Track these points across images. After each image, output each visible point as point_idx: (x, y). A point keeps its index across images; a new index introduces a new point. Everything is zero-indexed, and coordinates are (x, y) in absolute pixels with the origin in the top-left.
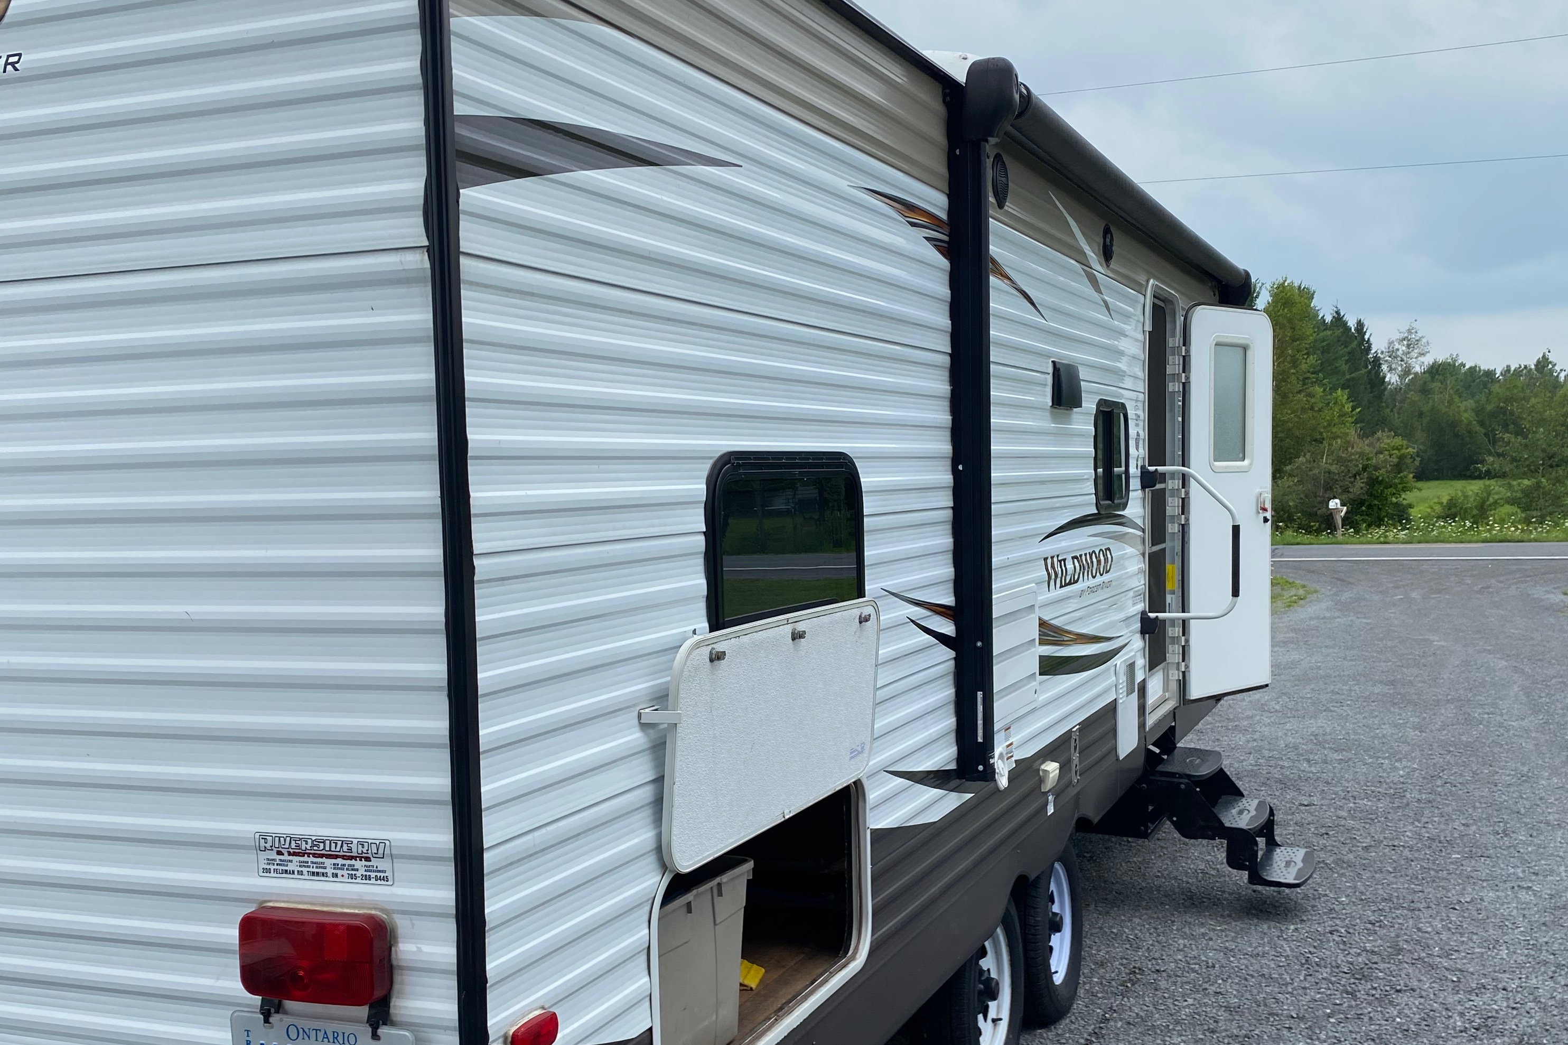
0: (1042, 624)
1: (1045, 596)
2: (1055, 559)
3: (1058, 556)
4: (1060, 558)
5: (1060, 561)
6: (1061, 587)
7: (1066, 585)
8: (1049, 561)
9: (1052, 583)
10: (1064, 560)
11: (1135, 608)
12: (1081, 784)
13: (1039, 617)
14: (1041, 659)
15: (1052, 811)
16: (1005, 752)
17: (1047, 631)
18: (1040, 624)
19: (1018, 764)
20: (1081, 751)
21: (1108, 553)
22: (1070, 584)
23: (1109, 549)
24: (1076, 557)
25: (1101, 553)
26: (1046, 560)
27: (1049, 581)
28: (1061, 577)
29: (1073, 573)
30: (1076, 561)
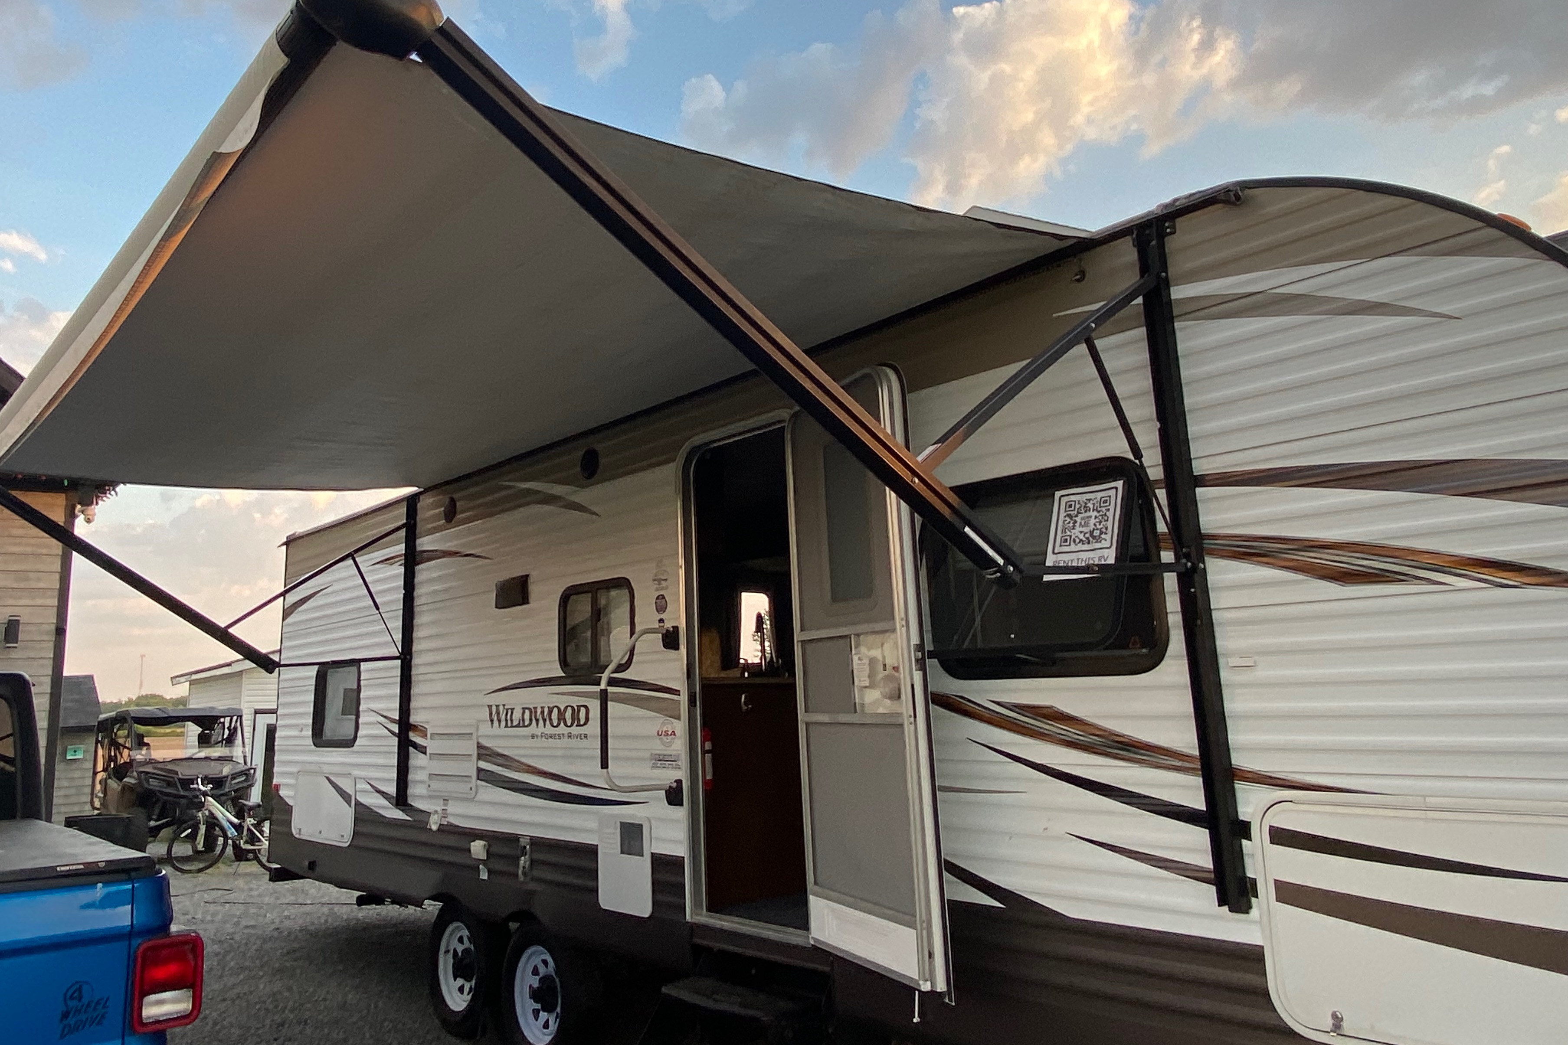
0: (480, 746)
1: (486, 730)
2: (501, 708)
3: (504, 705)
4: (506, 707)
5: (507, 710)
6: (506, 726)
7: (512, 727)
8: (494, 708)
9: (496, 723)
10: (512, 709)
11: (658, 772)
12: (532, 886)
13: (478, 743)
14: (480, 770)
15: (486, 878)
16: (440, 812)
17: (484, 753)
18: (478, 747)
19: (450, 825)
20: (533, 862)
21: (583, 710)
22: (518, 726)
23: (586, 707)
24: (529, 709)
25: (569, 709)
26: (490, 707)
27: (492, 721)
28: (506, 720)
29: (523, 720)
30: (527, 712)
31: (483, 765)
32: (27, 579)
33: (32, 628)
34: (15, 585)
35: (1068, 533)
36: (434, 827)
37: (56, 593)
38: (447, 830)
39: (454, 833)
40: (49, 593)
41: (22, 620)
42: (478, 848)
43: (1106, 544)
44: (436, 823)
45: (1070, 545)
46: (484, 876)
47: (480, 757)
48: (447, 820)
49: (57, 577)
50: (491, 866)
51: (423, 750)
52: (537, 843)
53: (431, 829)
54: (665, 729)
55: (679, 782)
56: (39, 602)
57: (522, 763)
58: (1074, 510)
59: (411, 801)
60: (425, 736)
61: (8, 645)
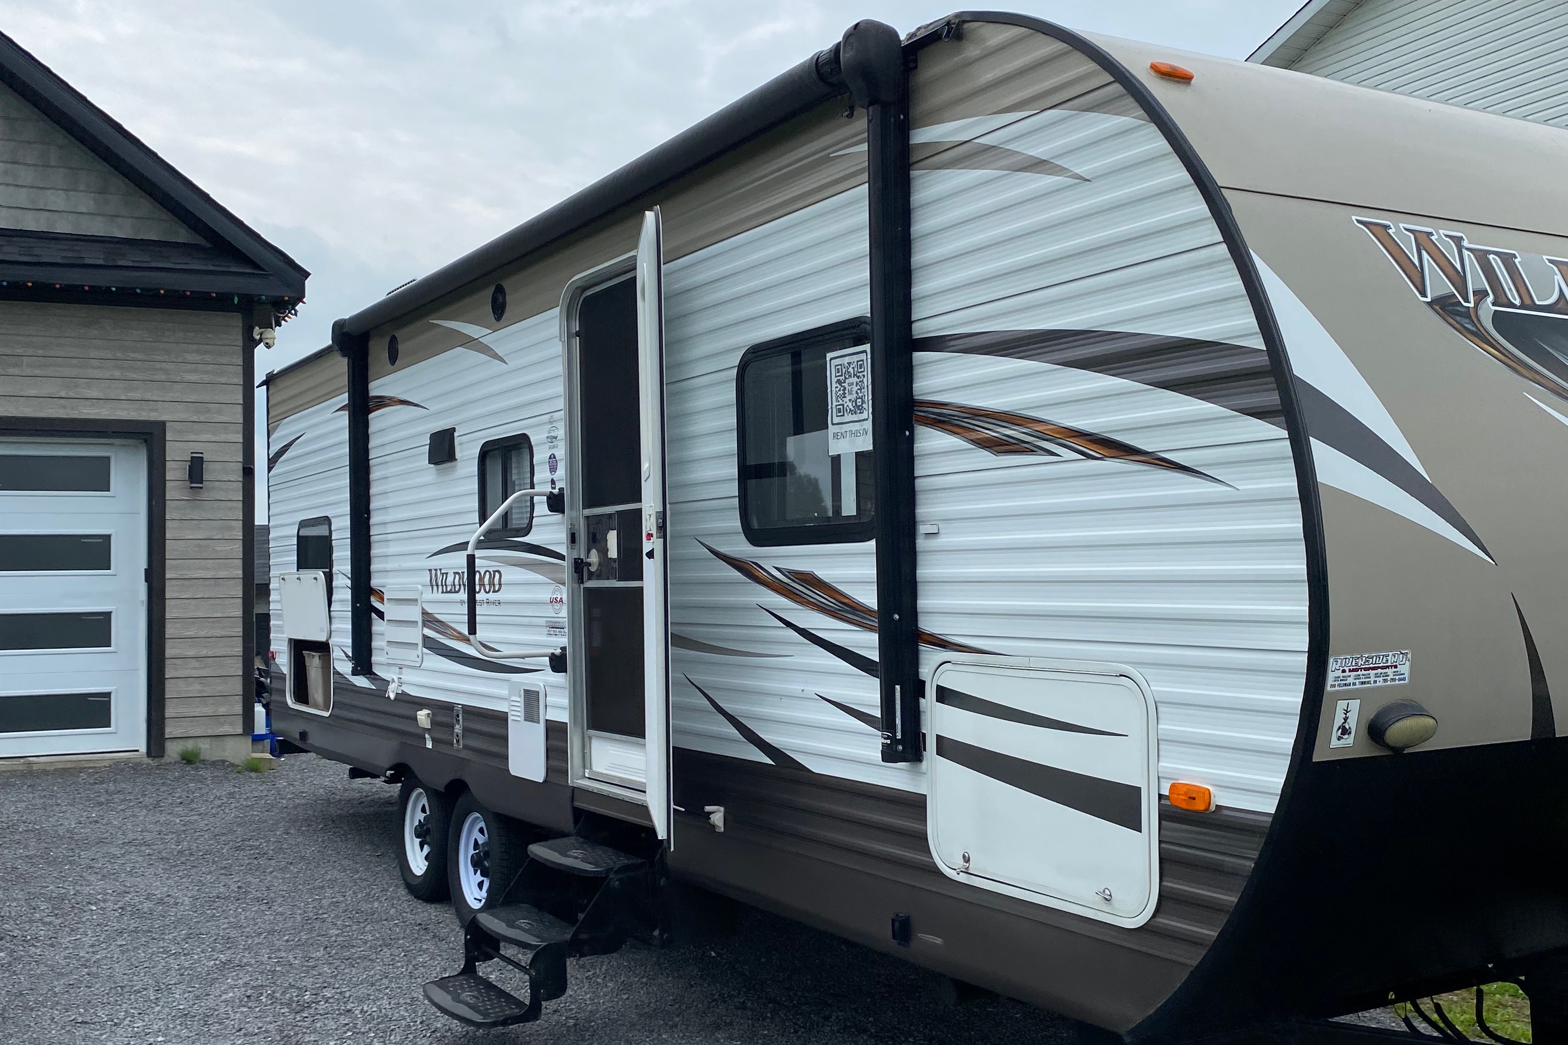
0: (424, 613)
1: (428, 595)
2: (439, 572)
3: (440, 570)
4: (442, 572)
5: (443, 574)
6: (443, 592)
7: (447, 592)
8: (433, 572)
9: (435, 588)
10: (447, 574)
11: (553, 639)
12: (465, 754)
13: (423, 609)
14: (425, 638)
15: (430, 747)
16: (396, 680)
17: (429, 620)
18: (423, 613)
19: (404, 693)
20: (465, 730)
21: (497, 575)
22: (450, 592)
23: (499, 572)
24: (458, 573)
25: (488, 573)
26: (430, 570)
27: (432, 586)
28: (442, 585)
29: (454, 585)
30: (457, 576)
31: (428, 632)
32: (208, 411)
33: (218, 466)
34: (195, 418)
35: (841, 402)
36: (392, 696)
37: (240, 427)
38: (403, 698)
39: (408, 702)
40: (232, 427)
41: (206, 457)
42: (423, 716)
43: (865, 415)
44: (393, 692)
45: (843, 415)
46: (429, 745)
47: (424, 624)
48: (402, 688)
49: (240, 409)
50: (435, 735)
51: (381, 615)
52: (470, 712)
53: (389, 697)
54: (555, 596)
55: (563, 649)
56: (222, 437)
57: (455, 630)
58: (841, 376)
59: (376, 670)
60: (382, 600)
61: (193, 485)
